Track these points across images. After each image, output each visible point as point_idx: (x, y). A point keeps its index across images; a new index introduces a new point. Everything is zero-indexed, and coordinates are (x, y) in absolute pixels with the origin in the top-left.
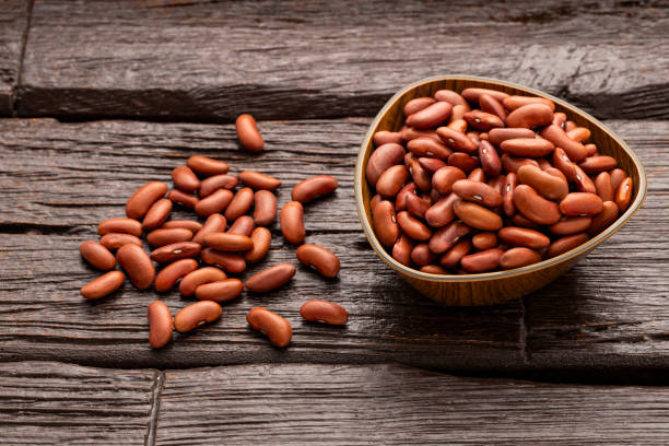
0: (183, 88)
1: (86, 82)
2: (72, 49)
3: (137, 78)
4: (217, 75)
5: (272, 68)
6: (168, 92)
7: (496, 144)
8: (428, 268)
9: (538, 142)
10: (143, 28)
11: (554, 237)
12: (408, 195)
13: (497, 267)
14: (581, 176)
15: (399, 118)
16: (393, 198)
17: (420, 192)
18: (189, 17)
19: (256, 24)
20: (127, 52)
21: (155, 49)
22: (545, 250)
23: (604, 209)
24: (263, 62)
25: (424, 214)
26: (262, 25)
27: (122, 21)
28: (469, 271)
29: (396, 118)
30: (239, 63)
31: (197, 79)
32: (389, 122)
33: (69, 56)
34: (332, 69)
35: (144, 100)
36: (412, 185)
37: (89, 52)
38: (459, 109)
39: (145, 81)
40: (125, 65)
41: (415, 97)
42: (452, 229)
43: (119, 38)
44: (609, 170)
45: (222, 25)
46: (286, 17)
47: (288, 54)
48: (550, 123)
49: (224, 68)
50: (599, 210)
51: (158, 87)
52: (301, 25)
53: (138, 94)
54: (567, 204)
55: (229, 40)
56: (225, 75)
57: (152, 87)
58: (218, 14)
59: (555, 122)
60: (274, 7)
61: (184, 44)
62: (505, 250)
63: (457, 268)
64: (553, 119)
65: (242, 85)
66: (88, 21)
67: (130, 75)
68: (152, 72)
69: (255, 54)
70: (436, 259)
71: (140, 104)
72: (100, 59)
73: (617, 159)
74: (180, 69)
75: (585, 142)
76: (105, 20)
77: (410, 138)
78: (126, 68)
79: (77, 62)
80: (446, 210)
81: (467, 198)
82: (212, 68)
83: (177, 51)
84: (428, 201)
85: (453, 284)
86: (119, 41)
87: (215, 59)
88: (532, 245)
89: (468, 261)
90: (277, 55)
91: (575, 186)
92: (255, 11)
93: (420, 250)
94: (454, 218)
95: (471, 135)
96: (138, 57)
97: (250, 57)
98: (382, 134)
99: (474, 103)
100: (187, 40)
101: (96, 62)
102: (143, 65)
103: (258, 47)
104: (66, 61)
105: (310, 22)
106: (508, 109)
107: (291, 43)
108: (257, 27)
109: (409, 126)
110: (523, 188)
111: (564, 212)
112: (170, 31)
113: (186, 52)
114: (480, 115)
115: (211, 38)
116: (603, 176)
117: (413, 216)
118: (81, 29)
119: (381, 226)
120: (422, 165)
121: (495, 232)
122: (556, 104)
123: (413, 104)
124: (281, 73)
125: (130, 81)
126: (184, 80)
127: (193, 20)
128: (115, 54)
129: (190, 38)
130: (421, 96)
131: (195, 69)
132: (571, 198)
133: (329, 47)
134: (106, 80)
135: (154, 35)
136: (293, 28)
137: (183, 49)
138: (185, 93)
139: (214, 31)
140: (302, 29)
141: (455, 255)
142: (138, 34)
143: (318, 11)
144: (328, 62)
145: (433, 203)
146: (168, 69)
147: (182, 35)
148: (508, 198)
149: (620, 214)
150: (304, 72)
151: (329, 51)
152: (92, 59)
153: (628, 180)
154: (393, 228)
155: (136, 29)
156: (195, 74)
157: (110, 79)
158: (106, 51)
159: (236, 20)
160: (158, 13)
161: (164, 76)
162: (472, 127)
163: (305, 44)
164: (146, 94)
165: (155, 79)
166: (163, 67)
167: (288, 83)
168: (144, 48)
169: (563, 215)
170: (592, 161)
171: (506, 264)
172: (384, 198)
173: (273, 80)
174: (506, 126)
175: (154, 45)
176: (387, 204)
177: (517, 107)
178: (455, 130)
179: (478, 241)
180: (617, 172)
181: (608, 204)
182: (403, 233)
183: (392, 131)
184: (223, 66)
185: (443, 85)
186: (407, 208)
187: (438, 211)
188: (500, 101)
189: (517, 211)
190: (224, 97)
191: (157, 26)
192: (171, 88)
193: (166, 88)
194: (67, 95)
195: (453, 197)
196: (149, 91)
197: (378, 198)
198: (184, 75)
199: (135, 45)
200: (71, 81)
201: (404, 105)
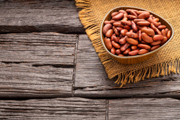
0: (33, 25)
1: (8, 24)
2: (4, 15)
3: (21, 23)
4: (42, 22)
5: (57, 20)
6: (29, 26)
7: (136, 23)
8: (120, 55)
9: (146, 22)
10: (23, 10)
11: (152, 46)
12: (114, 37)
13: (138, 54)
14: (158, 30)
15: (110, 17)
16: (110, 38)
17: (117, 36)
18: (35, 6)
19: (52, 8)
20: (19, 16)
21: (26, 15)
22: (149, 50)
23: (164, 39)
24: (54, 18)
25: (119, 41)
26: (54, 8)
27: (17, 8)
28: (130, 55)
29: (109, 17)
30: (48, 18)
31: (37, 23)
32: (108, 19)
33: (4, 17)
34: (72, 20)
35: (23, 28)
36: (114, 34)
37: (9, 16)
38: (125, 15)
39: (23, 23)
40: (18, 19)
41: (114, 12)
42: (126, 45)
43: (17, 12)
44: (164, 29)
45: (44, 9)
46: (61, 6)
47: (61, 16)
48: (149, 17)
49: (44, 20)
50: (162, 39)
51: (27, 25)
52: (64, 8)
53: (22, 27)
54: (155, 38)
55: (46, 12)
56: (44, 22)
57: (25, 25)
58: (42, 6)
59: (150, 17)
60: (57, 4)
61: (34, 14)
62: (139, 50)
63: (128, 55)
64: (150, 16)
65: (49, 24)
66: (9, 8)
67: (19, 22)
68: (25, 21)
69: (52, 16)
70: (122, 53)
71: (22, 29)
72: (12, 18)
73: (166, 26)
74: (32, 20)
75: (158, 22)
76: (13, 8)
77: (113, 22)
78: (19, 20)
79: (6, 18)
80: (124, 40)
81: (129, 37)
82: (41, 20)
83: (32, 16)
84: (119, 38)
85: (127, 59)
86: (17, 13)
87: (42, 18)
88: (146, 48)
89: (130, 53)
90: (58, 16)
91: (156, 33)
92: (52, 5)
93: (118, 51)
94: (126, 42)
95: (129, 21)
96: (22, 17)
97: (51, 17)
98: (106, 22)
99: (129, 13)
100: (35, 12)
101: (11, 18)
102: (23, 19)
103: (53, 14)
104: (3, 18)
105: (67, 8)
106: (138, 14)
107: (61, 13)
108: (53, 9)
109: (113, 20)
110: (144, 33)
111: (154, 40)
112: (30, 10)
113: (34, 16)
114: (131, 16)
115: (41, 12)
116: (163, 30)
117: (116, 42)
118: (7, 10)
119: (107, 45)
120: (117, 29)
121: (137, 45)
122: (150, 12)
123: (113, 14)
124: (59, 21)
125: (19, 23)
126: (33, 23)
127: (36, 7)
128: (16, 16)
129: (36, 12)
130: (115, 12)
131: (36, 20)
132: (156, 36)
133: (72, 14)
134: (13, 23)
135: (26, 11)
136: (62, 9)
137: (33, 15)
138: (34, 26)
139: (42, 10)
140: (64, 10)
141: (127, 51)
142: (22, 11)
143: (69, 5)
144: (71, 18)
145: (120, 39)
146: (30, 20)
147: (33, 11)
148: (140, 36)
149: (168, 40)
150: (65, 21)
151: (72, 15)
152: (9, 18)
153: (169, 31)
154: (110, 45)
155: (21, 10)
156: (36, 21)
157: (14, 23)
158: (13, 16)
159: (47, 7)
160: (27, 6)
161: (28, 22)
162: (129, 19)
163: (65, 13)
164: (24, 27)
165: (26, 23)
166: (28, 20)
167: (61, 24)
168: (23, 15)
169: (154, 41)
170: (160, 27)
171: (140, 53)
172: (108, 38)
173: (57, 23)
174: (138, 18)
175: (26, 14)
176: (109, 39)
177: (140, 14)
178: (125, 20)
179: (133, 48)
180: (167, 29)
181: (165, 37)
182: (113, 46)
183: (108, 21)
184: (44, 19)
185: (121, 9)
186: (114, 40)
187: (122, 40)
188: (136, 12)
189: (142, 40)
190: (44, 27)
191: (27, 9)
192: (30, 25)
193: (29, 25)
194: (3, 27)
195: (126, 37)
196: (24, 26)
197: (106, 38)
198: (34, 22)
199: (21, 14)
200: (4, 23)
201: (111, 14)
